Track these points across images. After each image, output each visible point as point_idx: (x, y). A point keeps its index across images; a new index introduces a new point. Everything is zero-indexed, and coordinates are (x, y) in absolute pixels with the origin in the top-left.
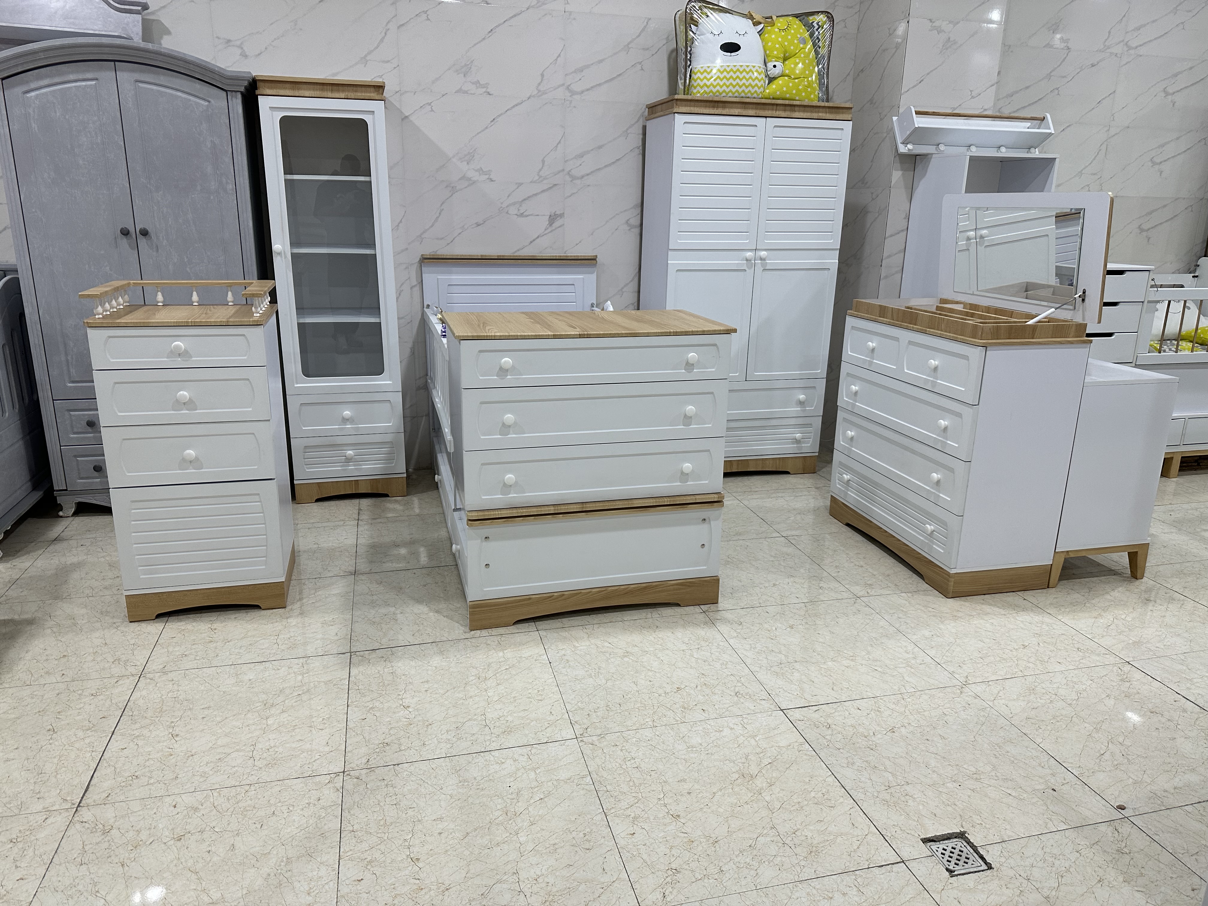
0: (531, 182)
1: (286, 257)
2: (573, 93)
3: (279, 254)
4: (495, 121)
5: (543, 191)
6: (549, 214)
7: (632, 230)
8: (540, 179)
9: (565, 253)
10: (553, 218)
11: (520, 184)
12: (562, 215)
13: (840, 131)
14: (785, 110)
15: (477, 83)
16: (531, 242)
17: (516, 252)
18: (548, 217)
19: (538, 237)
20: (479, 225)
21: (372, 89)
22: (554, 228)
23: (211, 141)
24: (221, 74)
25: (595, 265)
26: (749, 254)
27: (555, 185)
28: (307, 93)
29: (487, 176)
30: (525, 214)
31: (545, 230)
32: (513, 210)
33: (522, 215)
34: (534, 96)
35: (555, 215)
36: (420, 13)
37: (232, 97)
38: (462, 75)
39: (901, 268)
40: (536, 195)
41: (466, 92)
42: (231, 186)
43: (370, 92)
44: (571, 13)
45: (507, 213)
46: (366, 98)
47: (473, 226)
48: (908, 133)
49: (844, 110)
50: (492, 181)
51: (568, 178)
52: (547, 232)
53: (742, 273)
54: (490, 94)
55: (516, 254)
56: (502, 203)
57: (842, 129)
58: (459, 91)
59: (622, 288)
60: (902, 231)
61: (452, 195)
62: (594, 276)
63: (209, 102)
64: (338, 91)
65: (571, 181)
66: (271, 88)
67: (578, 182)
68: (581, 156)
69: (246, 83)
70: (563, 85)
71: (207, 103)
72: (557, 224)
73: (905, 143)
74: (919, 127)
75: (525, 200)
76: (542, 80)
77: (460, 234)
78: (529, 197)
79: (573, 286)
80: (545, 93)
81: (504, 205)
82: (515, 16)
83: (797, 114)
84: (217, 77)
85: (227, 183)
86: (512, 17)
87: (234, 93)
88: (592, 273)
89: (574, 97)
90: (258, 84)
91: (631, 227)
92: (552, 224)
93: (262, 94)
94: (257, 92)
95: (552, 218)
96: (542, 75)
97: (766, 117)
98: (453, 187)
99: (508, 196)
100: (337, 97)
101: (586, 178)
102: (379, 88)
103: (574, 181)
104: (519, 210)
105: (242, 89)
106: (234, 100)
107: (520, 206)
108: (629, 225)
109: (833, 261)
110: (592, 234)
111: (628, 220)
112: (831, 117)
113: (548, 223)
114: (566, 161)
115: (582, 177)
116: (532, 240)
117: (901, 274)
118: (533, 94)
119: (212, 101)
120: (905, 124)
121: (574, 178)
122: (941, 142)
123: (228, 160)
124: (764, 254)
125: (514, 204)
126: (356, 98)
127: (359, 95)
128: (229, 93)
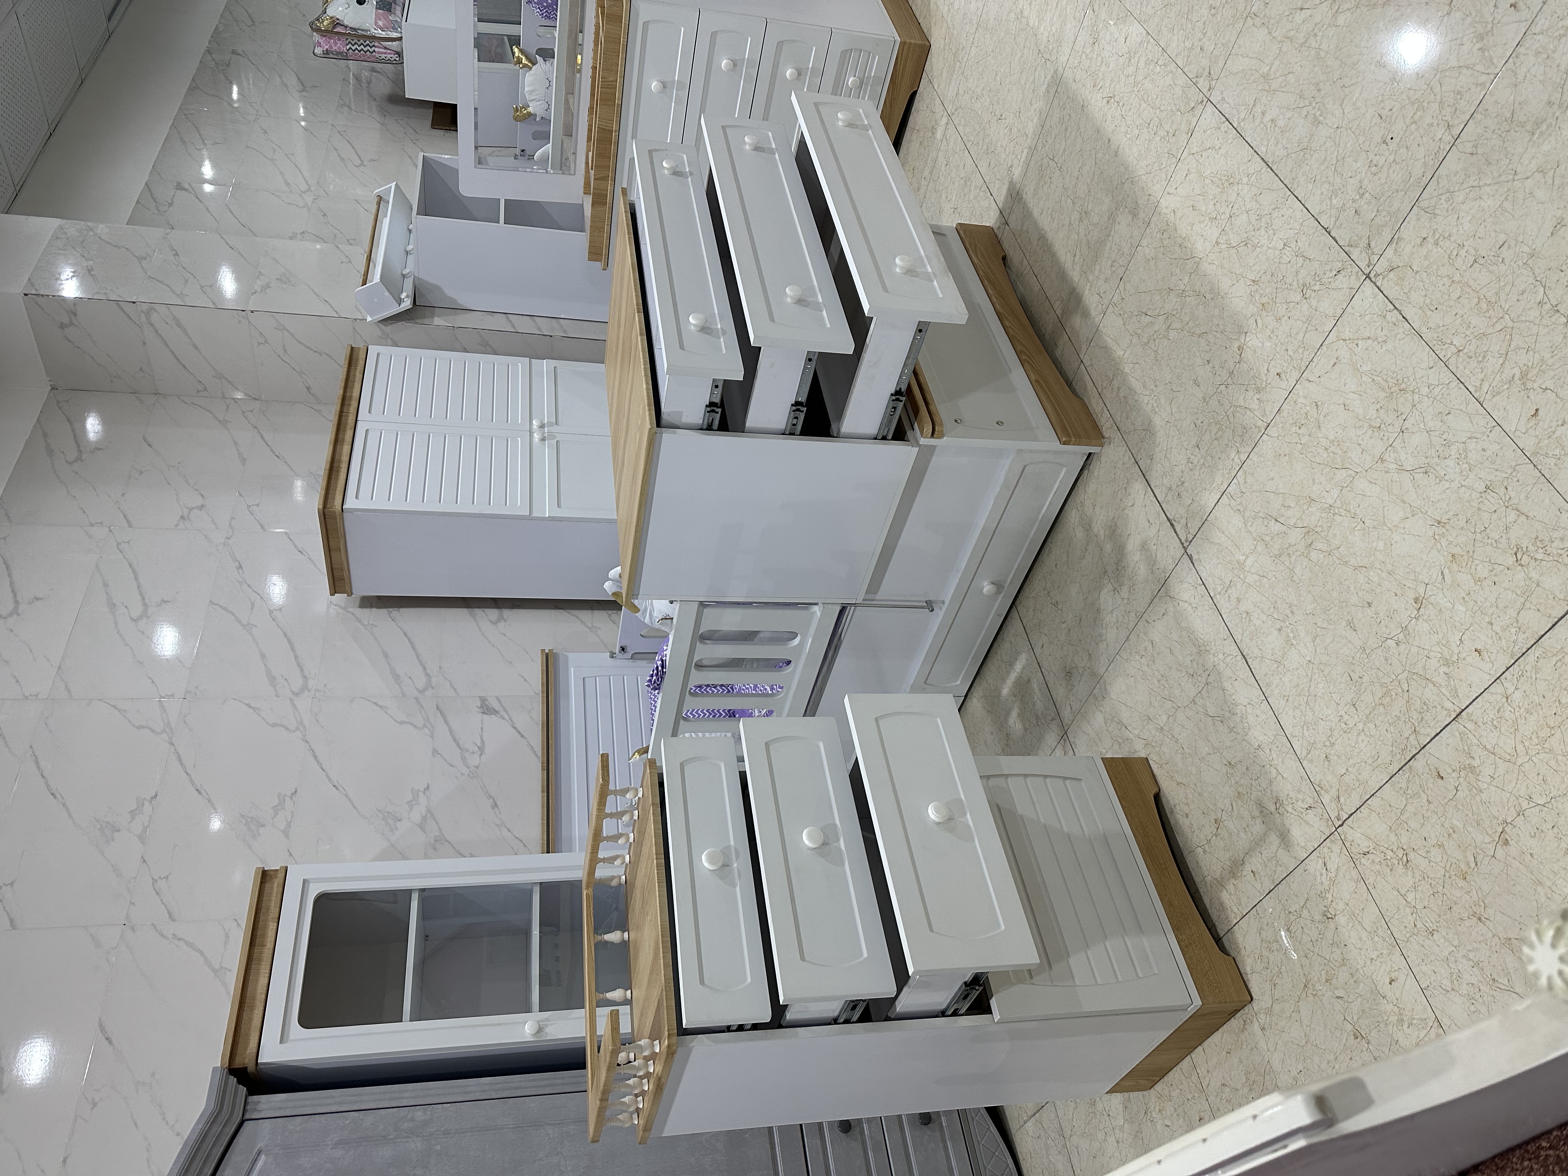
0: (432, 738)
1: (547, 1020)
2: (305, 687)
3: (540, 1030)
4: (336, 784)
5: (447, 723)
6: (480, 715)
7: (505, 618)
8: (429, 727)
9: (539, 694)
10: (486, 709)
11: (435, 752)
12: (483, 700)
13: (381, 356)
14: (349, 405)
15: (276, 809)
16: (522, 736)
17: (537, 756)
18: (485, 716)
19: (515, 728)
20: (496, 805)
21: (267, 885)
22: (502, 709)
23: (332, 1149)
24: (213, 1119)
25: (555, 656)
26: (536, 436)
27: (437, 708)
28: (263, 981)
29: (421, 794)
30: (479, 745)
31: (504, 719)
32: (474, 760)
33: (481, 749)
34: (304, 736)
35: (482, 707)
36: (155, 890)
37: (255, 1110)
38: (262, 829)
39: (553, 320)
40: (451, 731)
41: (289, 825)
42: (419, 1114)
43: (272, 888)
44: (187, 692)
45: (477, 767)
46: (281, 890)
47: (497, 812)
48: (387, 294)
49: (355, 353)
50: (428, 787)
51: (429, 693)
52: (507, 717)
53: (561, 445)
54: (296, 792)
55: (540, 754)
56: (463, 774)
57: (378, 354)
58: (286, 833)
59: (588, 627)
60: (507, 318)
61: (448, 841)
62: (571, 656)
63: (259, 1153)
64: (264, 936)
65: (433, 688)
66: (247, 1043)
67: (434, 681)
68: (397, 678)
69: (233, 1080)
70: (291, 700)
71: (263, 1157)
72: (495, 705)
73: (400, 301)
74: (381, 278)
75: (458, 745)
76: (282, 725)
77: (509, 830)
78: (455, 740)
79: (586, 679)
80: (301, 723)
81: (466, 771)
82: (180, 760)
83: (356, 394)
84: (216, 1129)
85: (412, 1120)
86: (182, 764)
87: (248, 1107)
88: (567, 658)
89: (310, 686)
90: (238, 1064)
91: (501, 618)
92: (495, 711)
93: (255, 1054)
94: (251, 1068)
95: (486, 711)
96: (274, 725)
97: (356, 421)
98: (436, 841)
99: (452, 766)
100: (274, 935)
101: (429, 671)
102: (265, 876)
103: (434, 685)
104: (473, 752)
105: (243, 1090)
106: (261, 1107)
107: (467, 751)
108: (498, 621)
109: (546, 365)
110: (511, 663)
111: (491, 622)
112: (361, 363)
113: (493, 716)
114: (404, 695)
115: (427, 675)
116: (518, 736)
117: (561, 320)
118: (301, 736)
119: (260, 1145)
120: (376, 300)
121: (429, 685)
122: (400, 272)
123: (370, 1117)
124: (536, 422)
125: (464, 759)
126: (279, 905)
127: (273, 905)
128: (247, 1116)
